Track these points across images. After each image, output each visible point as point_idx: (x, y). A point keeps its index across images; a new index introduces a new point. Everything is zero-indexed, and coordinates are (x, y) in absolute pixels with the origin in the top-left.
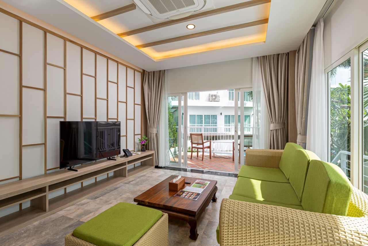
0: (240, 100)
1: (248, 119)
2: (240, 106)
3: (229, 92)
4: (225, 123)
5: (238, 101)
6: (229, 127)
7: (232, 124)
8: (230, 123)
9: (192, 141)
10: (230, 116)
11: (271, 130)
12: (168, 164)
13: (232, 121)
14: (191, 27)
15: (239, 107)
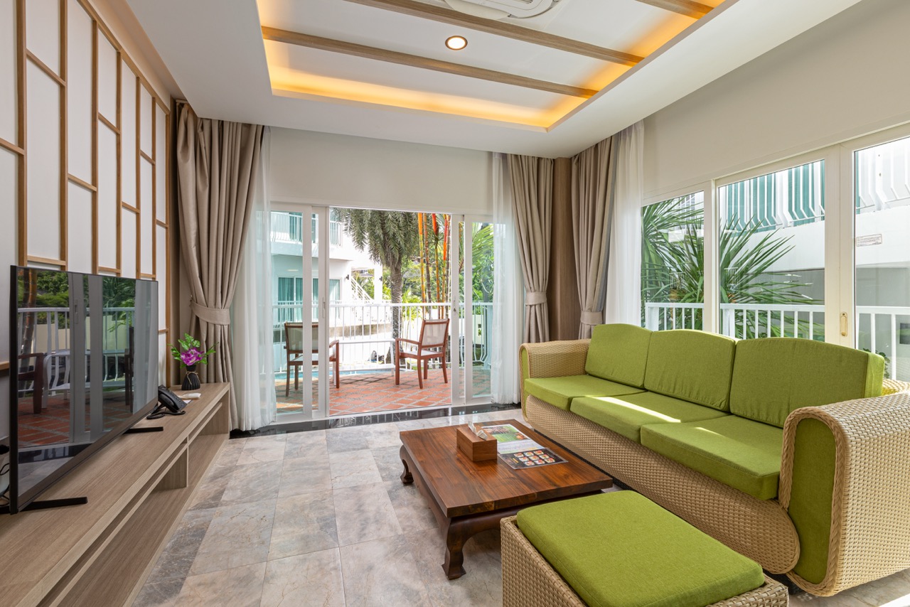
0: (317, 240)
1: (335, 288)
2: (317, 256)
3: (291, 217)
4: (280, 299)
5: (313, 244)
6: (290, 306)
7: (297, 299)
8: (292, 299)
9: (288, 344)
10: (292, 279)
11: (531, 306)
12: (271, 419)
13: (299, 293)
14: (456, 43)
15: (315, 259)
